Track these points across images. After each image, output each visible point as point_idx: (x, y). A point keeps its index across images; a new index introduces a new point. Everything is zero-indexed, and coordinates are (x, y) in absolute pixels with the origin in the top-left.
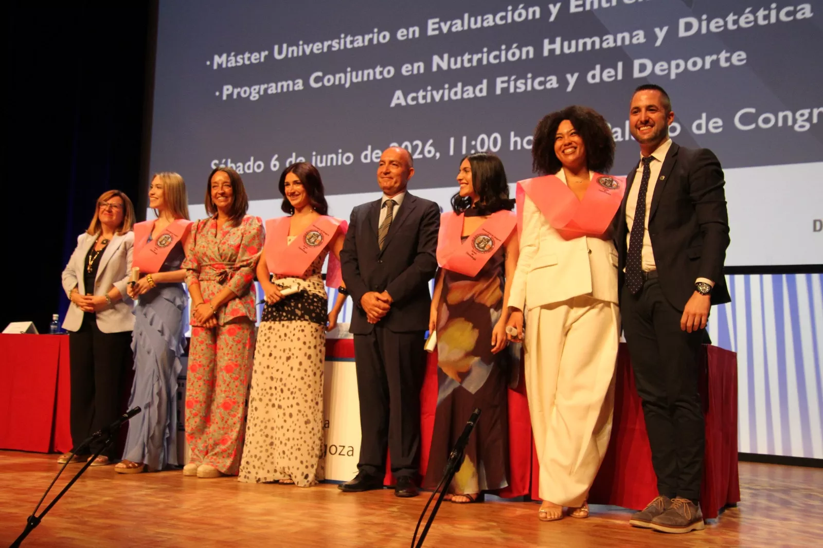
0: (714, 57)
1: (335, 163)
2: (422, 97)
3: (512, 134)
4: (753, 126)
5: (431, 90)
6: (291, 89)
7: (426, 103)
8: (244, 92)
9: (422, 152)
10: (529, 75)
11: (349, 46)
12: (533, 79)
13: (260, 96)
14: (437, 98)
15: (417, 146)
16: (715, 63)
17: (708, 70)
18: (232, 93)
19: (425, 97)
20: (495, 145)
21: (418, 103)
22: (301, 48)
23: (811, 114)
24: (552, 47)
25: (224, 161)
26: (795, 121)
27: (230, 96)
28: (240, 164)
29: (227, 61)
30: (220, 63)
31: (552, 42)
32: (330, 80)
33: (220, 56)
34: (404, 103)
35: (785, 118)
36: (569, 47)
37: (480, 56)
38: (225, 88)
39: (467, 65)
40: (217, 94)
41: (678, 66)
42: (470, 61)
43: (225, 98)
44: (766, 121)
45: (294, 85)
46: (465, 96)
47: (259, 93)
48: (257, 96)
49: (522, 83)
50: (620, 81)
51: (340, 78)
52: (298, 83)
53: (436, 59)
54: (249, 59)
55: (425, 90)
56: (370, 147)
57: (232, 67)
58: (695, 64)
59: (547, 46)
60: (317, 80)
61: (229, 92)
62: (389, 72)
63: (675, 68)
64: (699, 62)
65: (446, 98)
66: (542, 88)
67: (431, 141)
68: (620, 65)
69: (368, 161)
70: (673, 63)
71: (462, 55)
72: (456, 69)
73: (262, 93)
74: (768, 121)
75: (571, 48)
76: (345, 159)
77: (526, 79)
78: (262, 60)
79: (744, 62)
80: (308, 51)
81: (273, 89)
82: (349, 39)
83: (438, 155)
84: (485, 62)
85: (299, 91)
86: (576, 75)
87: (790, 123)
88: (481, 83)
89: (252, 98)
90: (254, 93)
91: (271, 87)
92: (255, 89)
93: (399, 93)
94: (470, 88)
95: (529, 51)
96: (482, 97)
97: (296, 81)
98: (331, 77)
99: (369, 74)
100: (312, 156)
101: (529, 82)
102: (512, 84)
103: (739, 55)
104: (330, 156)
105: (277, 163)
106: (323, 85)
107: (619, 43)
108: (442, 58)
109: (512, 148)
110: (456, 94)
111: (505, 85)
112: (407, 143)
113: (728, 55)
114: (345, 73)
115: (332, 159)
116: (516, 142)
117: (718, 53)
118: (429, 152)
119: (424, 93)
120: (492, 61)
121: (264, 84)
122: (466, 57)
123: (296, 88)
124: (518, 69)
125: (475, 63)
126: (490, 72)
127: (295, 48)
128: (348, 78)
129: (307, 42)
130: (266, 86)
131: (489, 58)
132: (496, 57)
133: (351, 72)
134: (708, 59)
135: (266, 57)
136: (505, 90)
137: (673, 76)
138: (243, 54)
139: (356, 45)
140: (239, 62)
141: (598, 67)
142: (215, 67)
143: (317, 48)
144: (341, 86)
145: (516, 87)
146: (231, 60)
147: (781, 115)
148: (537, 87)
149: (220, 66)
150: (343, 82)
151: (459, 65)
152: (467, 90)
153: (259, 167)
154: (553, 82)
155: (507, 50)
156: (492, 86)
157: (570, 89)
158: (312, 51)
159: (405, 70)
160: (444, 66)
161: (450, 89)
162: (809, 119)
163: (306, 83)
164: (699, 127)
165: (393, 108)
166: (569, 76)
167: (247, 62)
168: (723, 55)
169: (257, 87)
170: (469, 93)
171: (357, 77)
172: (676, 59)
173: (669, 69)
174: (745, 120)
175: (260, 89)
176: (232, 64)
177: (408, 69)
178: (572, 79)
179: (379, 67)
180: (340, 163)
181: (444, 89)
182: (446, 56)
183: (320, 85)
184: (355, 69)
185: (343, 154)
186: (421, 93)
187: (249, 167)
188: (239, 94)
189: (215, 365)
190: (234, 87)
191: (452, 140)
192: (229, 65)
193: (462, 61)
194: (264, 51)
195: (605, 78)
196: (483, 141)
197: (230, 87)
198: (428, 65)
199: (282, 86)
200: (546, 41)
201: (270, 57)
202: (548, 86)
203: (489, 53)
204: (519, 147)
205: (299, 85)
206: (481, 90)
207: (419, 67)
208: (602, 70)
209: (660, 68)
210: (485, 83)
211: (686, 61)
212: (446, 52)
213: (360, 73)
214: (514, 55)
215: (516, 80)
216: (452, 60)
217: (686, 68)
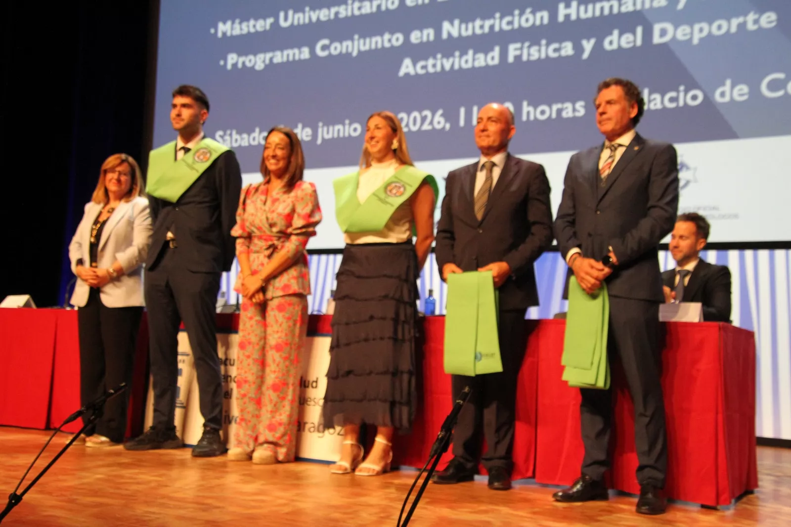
0: (741, 20)
1: (341, 135)
2: (435, 64)
3: (525, 104)
4: (780, 93)
5: (441, 58)
7: (436, 73)
8: (249, 61)
9: (431, 123)
10: (544, 42)
11: (357, 13)
12: (548, 45)
13: (266, 67)
14: (447, 66)
15: (426, 116)
16: (742, 26)
17: (734, 34)
18: (237, 63)
19: (434, 66)
21: (427, 72)
22: (307, 15)
24: (568, 11)
25: (228, 132)
27: (235, 65)
28: (245, 136)
29: (232, 29)
30: (224, 30)
31: (568, 6)
32: (337, 48)
33: (225, 23)
34: (412, 73)
36: (586, 11)
37: (491, 22)
38: (230, 56)
39: (478, 31)
40: (222, 63)
41: (701, 30)
42: (482, 27)
43: (229, 67)
45: (300, 53)
46: (477, 64)
47: (264, 61)
48: (262, 66)
49: (535, 50)
50: (639, 47)
51: (347, 47)
52: (304, 51)
54: (254, 26)
55: (435, 58)
57: (237, 36)
58: (719, 27)
59: (562, 11)
60: (324, 48)
61: (234, 61)
62: (398, 39)
63: (698, 32)
64: (724, 23)
66: (555, 55)
67: (440, 112)
68: (639, 30)
70: (697, 27)
71: (473, 20)
72: (468, 37)
73: (267, 62)
75: (588, 12)
76: (352, 130)
77: (539, 45)
78: (268, 27)
79: (773, 24)
80: (314, 19)
81: (279, 57)
82: (357, 5)
83: (448, 126)
84: (497, 29)
85: (305, 61)
86: (593, 41)
88: (492, 50)
89: (257, 68)
90: (259, 62)
91: (277, 55)
92: (260, 58)
93: (407, 62)
94: (481, 56)
95: (543, 16)
96: (494, 67)
97: (303, 49)
98: (337, 44)
99: (376, 43)
100: (319, 127)
101: (543, 49)
102: (525, 51)
103: (768, 17)
104: (336, 127)
106: (330, 54)
107: (639, 7)
108: (452, 24)
109: (524, 118)
110: (467, 62)
111: (518, 53)
112: (415, 114)
113: (756, 16)
114: (352, 40)
115: (339, 130)
116: (528, 113)
117: (745, 14)
118: (439, 123)
119: (434, 62)
120: (506, 27)
121: (269, 51)
122: (478, 23)
123: (302, 57)
124: (532, 35)
125: (486, 30)
126: (503, 39)
127: (301, 15)
128: (355, 46)
129: (313, 9)
130: (271, 54)
131: (501, 23)
132: (510, 23)
133: (359, 39)
134: (735, 22)
135: (272, 25)
136: (518, 58)
137: (696, 41)
138: (248, 20)
139: (364, 11)
140: (244, 30)
141: (616, 33)
142: (220, 35)
143: (324, 14)
144: (348, 55)
145: (529, 55)
146: (235, 28)
148: (552, 55)
149: (224, 34)
150: (350, 50)
151: (470, 32)
152: (478, 59)
154: (568, 49)
155: (521, 15)
156: (504, 54)
157: (586, 55)
158: (318, 19)
159: (415, 37)
160: (455, 34)
161: (461, 56)
163: (312, 52)
164: (723, 94)
165: (401, 78)
166: (584, 43)
167: (252, 30)
168: (751, 17)
169: (261, 56)
170: (481, 61)
171: (364, 45)
172: (700, 21)
173: (692, 33)
174: (774, 86)
175: (265, 58)
176: (237, 32)
177: (417, 37)
179: (387, 34)
180: (347, 135)
181: (454, 56)
182: (457, 22)
183: (326, 53)
184: (363, 36)
185: (350, 124)
186: (431, 62)
187: (254, 139)
188: (244, 63)
189: (265, 343)
190: (240, 54)
191: (462, 111)
192: (234, 33)
193: (474, 28)
194: (269, 16)
195: (624, 44)
197: (234, 56)
198: (438, 31)
199: (288, 56)
200: (561, 6)
201: (276, 24)
202: (563, 53)
203: (501, 18)
204: (532, 118)
205: (305, 53)
206: (493, 58)
207: (429, 34)
208: (621, 35)
209: (682, 33)
210: (497, 51)
211: (710, 23)
212: (457, 17)
213: (368, 40)
214: (527, 20)
215: (529, 47)
216: (463, 26)
217: (710, 34)
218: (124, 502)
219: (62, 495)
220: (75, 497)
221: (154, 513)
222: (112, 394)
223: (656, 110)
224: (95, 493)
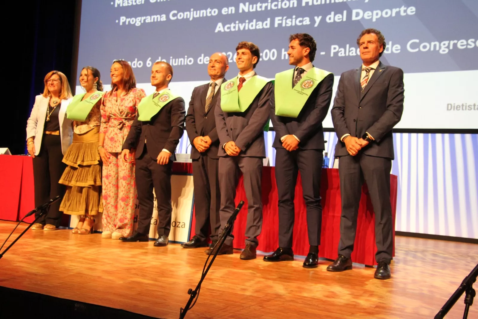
0: (398, 10)
1: (183, 64)
2: (235, 27)
3: (283, 50)
4: (417, 50)
5: (239, 23)
6: (159, 20)
7: (235, 31)
8: (132, 21)
10: (294, 17)
12: (296, 19)
13: (141, 24)
14: (242, 28)
15: (229, 55)
16: (398, 13)
17: (394, 17)
18: (125, 21)
19: (234, 27)
20: (273, 56)
21: (231, 31)
23: (449, 44)
26: (440, 47)
27: (124, 23)
29: (123, 3)
30: (119, 3)
32: (181, 16)
34: (223, 31)
35: (435, 46)
37: (266, 4)
38: (122, 18)
39: (259, 9)
40: (117, 21)
41: (377, 14)
42: (261, 7)
43: (121, 24)
44: (425, 47)
45: (161, 17)
46: (258, 27)
47: (141, 21)
48: (140, 24)
49: (289, 21)
50: (344, 22)
51: (187, 15)
52: (163, 17)
53: (241, 6)
54: (136, 2)
56: (203, 55)
57: (126, 7)
58: (387, 13)
60: (174, 15)
61: (124, 21)
62: (215, 12)
63: (375, 15)
64: (389, 12)
65: (247, 28)
66: (301, 24)
68: (345, 12)
69: (202, 63)
70: (375, 12)
71: (256, 4)
72: (253, 12)
73: (142, 22)
74: (426, 47)
75: (318, 2)
76: (188, 61)
77: (292, 18)
78: (143, 2)
79: (414, 13)
81: (149, 20)
84: (269, 8)
85: (164, 21)
86: (320, 17)
87: (437, 48)
88: (266, 20)
89: (137, 25)
90: (138, 21)
91: (148, 18)
92: (138, 20)
93: (220, 25)
94: (260, 23)
95: (294, 3)
96: (267, 29)
97: (162, 16)
98: (182, 14)
99: (203, 13)
100: (170, 59)
101: (294, 20)
102: (284, 21)
103: (411, 9)
104: (180, 60)
105: (150, 63)
106: (177, 19)
108: (245, 5)
109: (283, 58)
110: (252, 26)
111: (280, 22)
113: (405, 8)
114: (190, 12)
115: (181, 61)
116: (285, 55)
117: (400, 7)
119: (234, 25)
120: (274, 8)
121: (143, 16)
122: (259, 5)
123: (162, 20)
124: (288, 13)
125: (263, 9)
126: (272, 14)
128: (191, 15)
130: (145, 18)
131: (271, 5)
132: (275, 6)
133: (193, 11)
134: (395, 11)
135: (145, 1)
136: (280, 25)
137: (374, 20)
140: (129, 3)
141: (333, 13)
142: (116, 6)
144: (188, 19)
145: (286, 23)
146: (125, 2)
147: (433, 44)
148: (298, 24)
149: (119, 5)
150: (188, 17)
151: (254, 10)
152: (259, 24)
153: (140, 64)
154: (307, 21)
155: (282, 2)
156: (272, 23)
157: (316, 25)
159: (224, 11)
160: (246, 10)
161: (249, 23)
162: (448, 47)
163: (168, 17)
165: (216, 33)
166: (316, 18)
167: (134, 4)
168: (403, 8)
170: (260, 26)
171: (196, 14)
172: (376, 10)
173: (372, 15)
174: (413, 46)
175: (141, 19)
176: (126, 4)
177: (225, 11)
178: (318, 20)
179: (209, 9)
180: (185, 64)
181: (245, 23)
182: (247, 4)
183: (175, 18)
184: (196, 9)
185: (188, 58)
186: (233, 25)
187: (134, 65)
188: (129, 22)
190: (127, 18)
192: (124, 5)
193: (256, 7)
195: (337, 20)
196: (266, 53)
197: (124, 18)
198: (237, 9)
199: (154, 18)
202: (304, 23)
203: (271, 3)
205: (164, 18)
206: (267, 24)
207: (232, 10)
208: (335, 15)
209: (367, 15)
210: (268, 21)
211: (382, 11)
212: (247, 2)
213: (198, 12)
214: (285, 4)
215: (286, 19)
216: (251, 6)
217: (382, 16)
218: (58, 260)
219: (25, 256)
220: (32, 257)
221: (74, 266)
222: (52, 202)
223: (353, 56)
224: (43, 255)
